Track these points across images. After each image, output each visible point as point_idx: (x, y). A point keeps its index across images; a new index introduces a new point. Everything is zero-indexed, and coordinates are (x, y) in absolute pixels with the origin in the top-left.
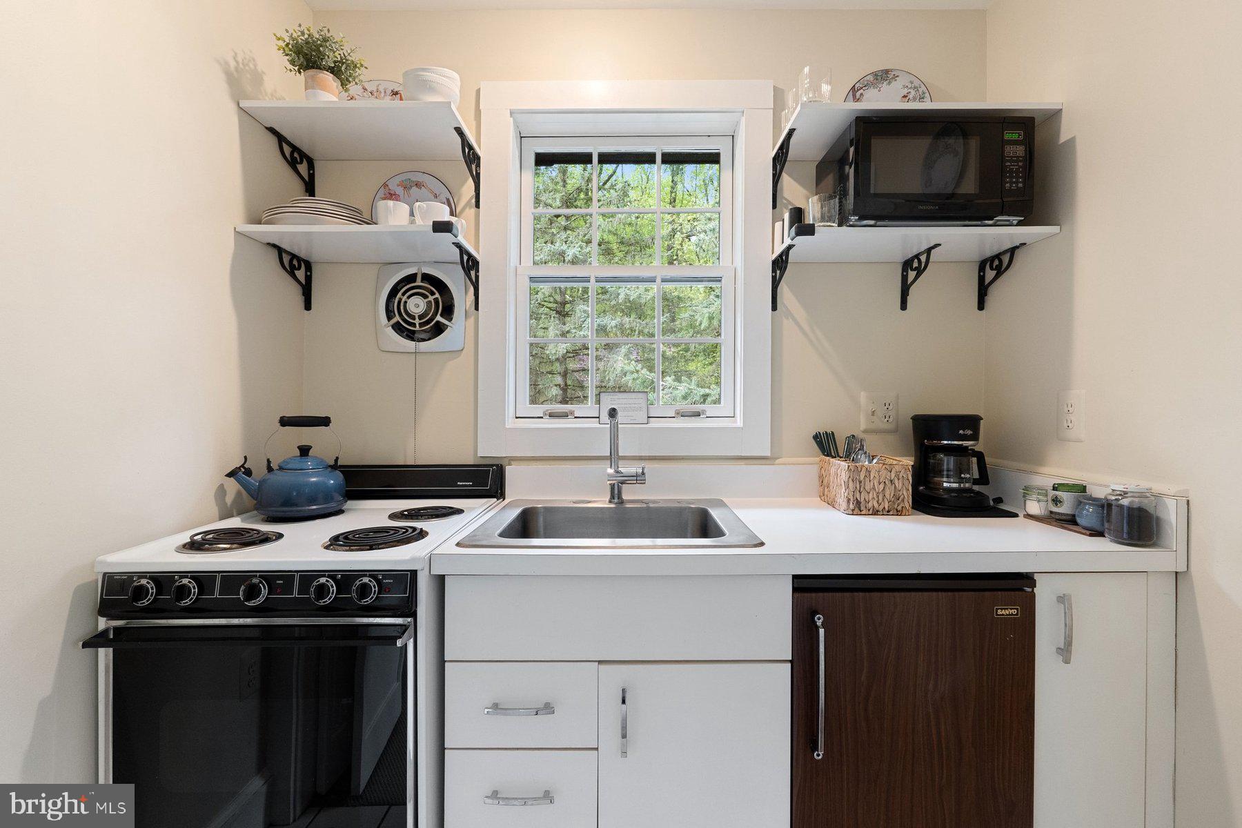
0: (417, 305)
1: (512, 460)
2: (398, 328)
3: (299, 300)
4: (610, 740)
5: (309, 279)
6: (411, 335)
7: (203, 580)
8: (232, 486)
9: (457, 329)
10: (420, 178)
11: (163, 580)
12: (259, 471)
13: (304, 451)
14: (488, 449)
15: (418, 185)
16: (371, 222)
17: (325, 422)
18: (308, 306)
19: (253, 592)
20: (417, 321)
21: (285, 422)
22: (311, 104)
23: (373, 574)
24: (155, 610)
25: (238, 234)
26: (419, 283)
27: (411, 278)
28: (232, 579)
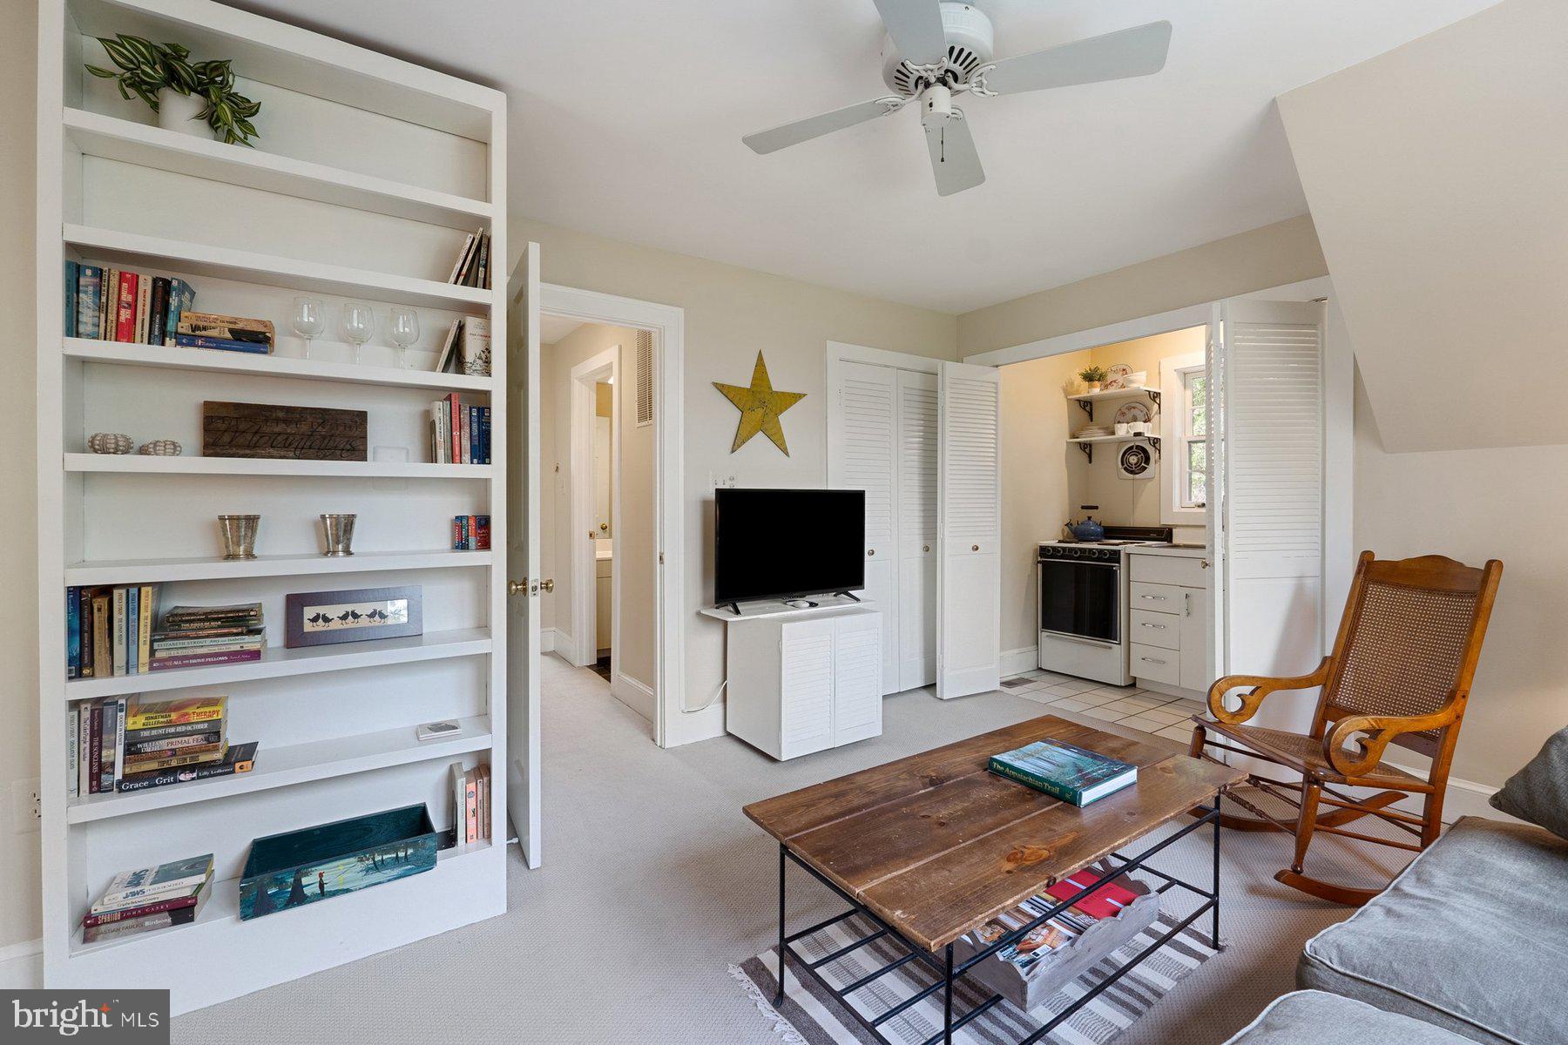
0: (1133, 460)
1: (1177, 526)
2: (1125, 469)
3: (1087, 459)
4: (1184, 613)
5: (1090, 451)
6: (1132, 472)
7: (1064, 549)
8: (1066, 529)
9: (1152, 467)
10: (1133, 405)
11: (1054, 548)
12: (1075, 525)
13: (1089, 518)
14: (1165, 521)
15: (1134, 408)
16: (1113, 433)
17: (1096, 508)
18: (1090, 462)
19: (1076, 553)
20: (1134, 466)
21: (1083, 508)
22: (1091, 394)
23: (1108, 550)
24: (1051, 557)
25: (1067, 442)
26: (1134, 449)
27: (1131, 448)
28: (1071, 549)
